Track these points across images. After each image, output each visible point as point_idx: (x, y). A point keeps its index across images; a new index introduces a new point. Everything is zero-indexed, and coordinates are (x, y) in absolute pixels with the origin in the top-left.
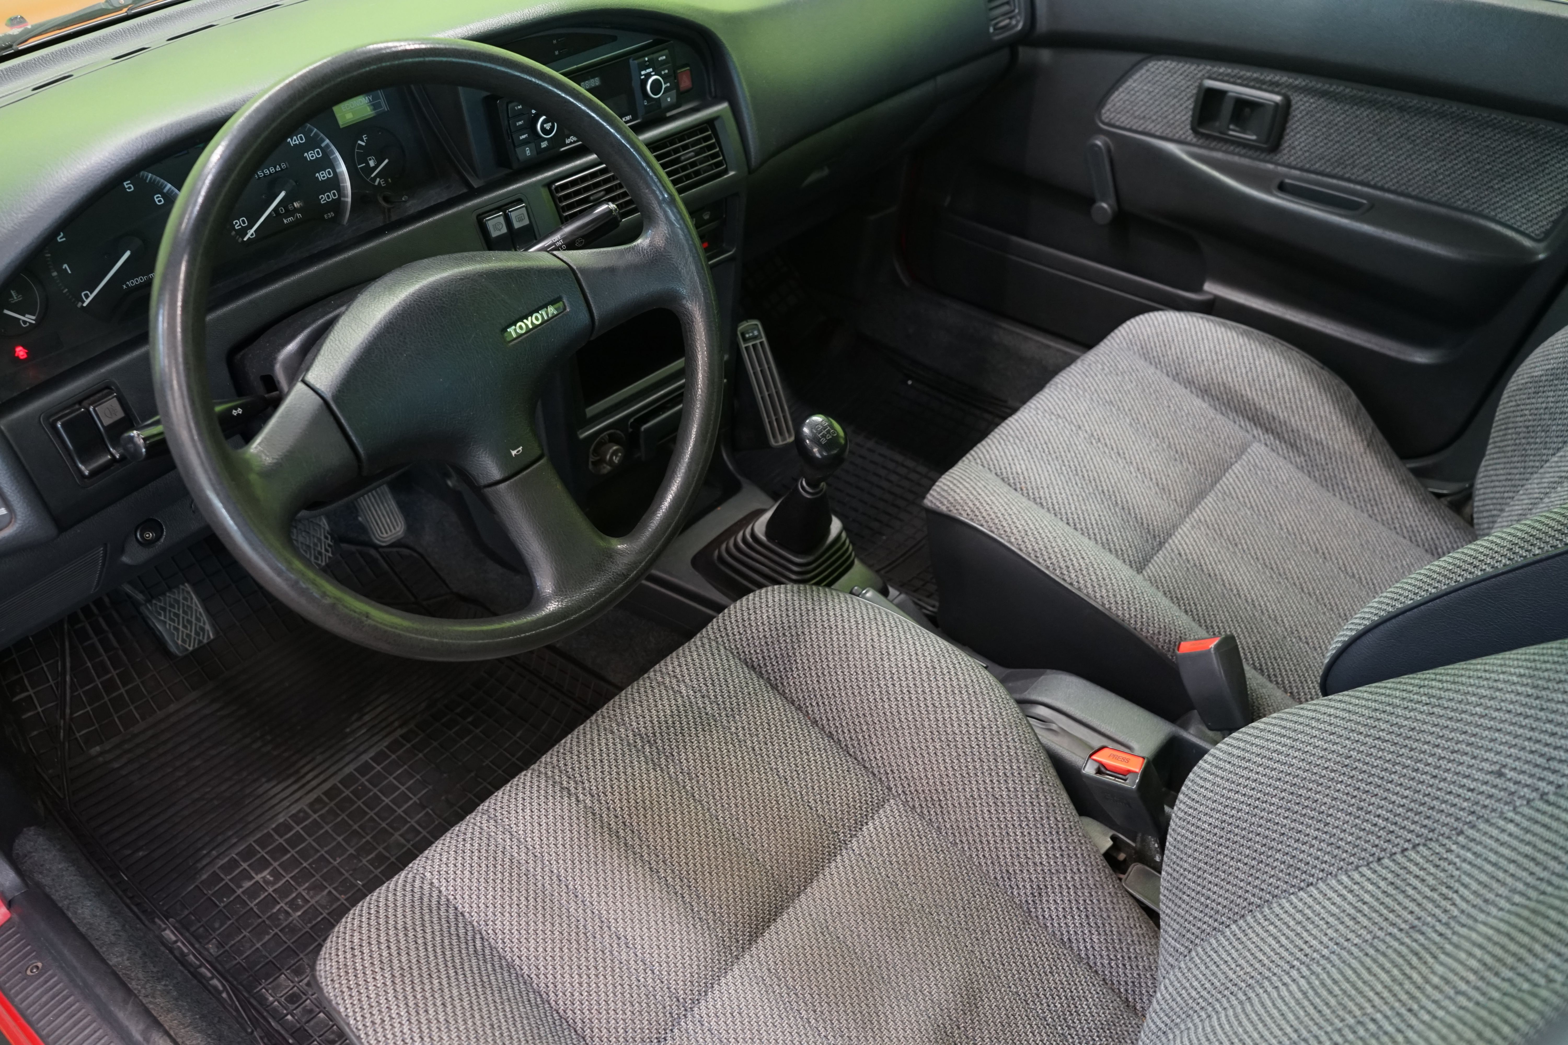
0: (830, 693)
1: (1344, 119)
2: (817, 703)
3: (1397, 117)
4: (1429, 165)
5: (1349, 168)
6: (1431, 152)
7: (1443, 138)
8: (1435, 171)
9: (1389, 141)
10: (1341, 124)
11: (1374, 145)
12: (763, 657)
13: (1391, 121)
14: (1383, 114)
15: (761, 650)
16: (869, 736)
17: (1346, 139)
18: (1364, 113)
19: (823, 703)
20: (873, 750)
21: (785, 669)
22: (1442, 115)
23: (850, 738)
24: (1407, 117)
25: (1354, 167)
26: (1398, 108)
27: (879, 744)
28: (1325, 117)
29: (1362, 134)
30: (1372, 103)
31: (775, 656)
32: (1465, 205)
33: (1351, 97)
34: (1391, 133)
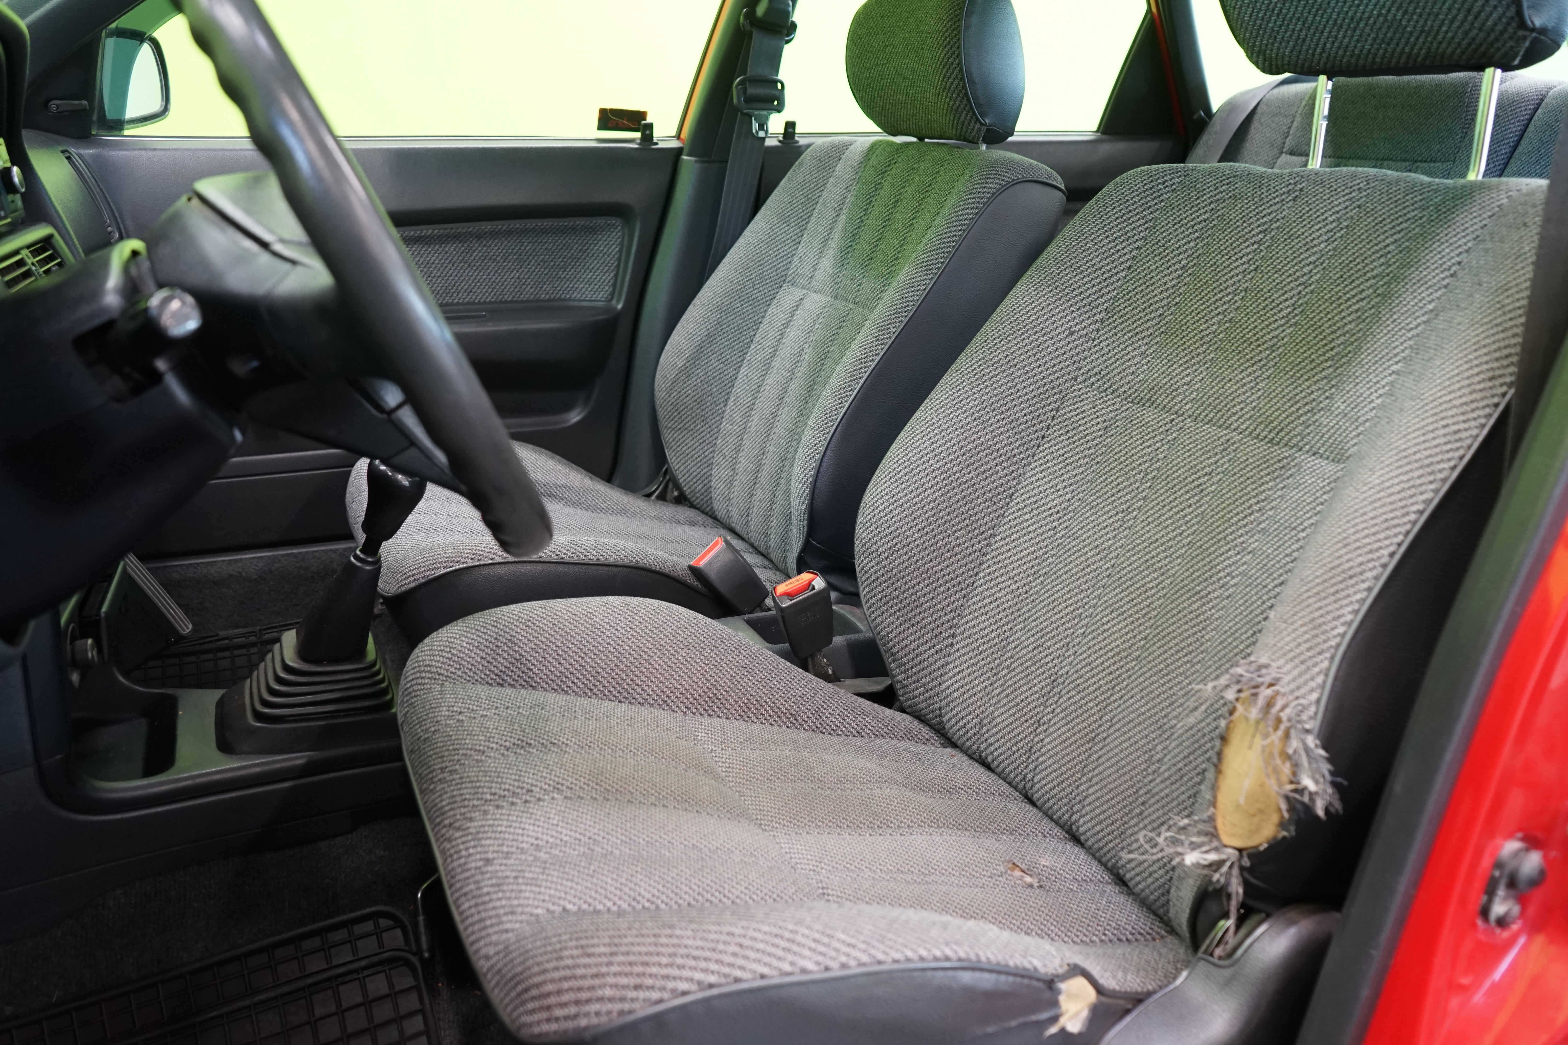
0: (577, 666)
1: (437, 257)
2: (573, 682)
3: (477, 245)
4: (513, 274)
5: (455, 295)
6: (510, 264)
7: (515, 251)
8: (518, 278)
9: (477, 264)
10: (437, 262)
11: (467, 271)
12: (496, 675)
13: (474, 249)
14: (466, 245)
15: (490, 671)
16: (632, 680)
17: (445, 273)
18: (451, 248)
19: (578, 678)
20: (642, 690)
21: (523, 672)
22: (509, 233)
23: (619, 692)
24: (485, 242)
25: (459, 293)
26: (476, 237)
27: (644, 682)
28: (422, 260)
29: (456, 265)
30: (456, 238)
31: (506, 667)
32: (547, 297)
33: (439, 237)
34: (477, 258)
